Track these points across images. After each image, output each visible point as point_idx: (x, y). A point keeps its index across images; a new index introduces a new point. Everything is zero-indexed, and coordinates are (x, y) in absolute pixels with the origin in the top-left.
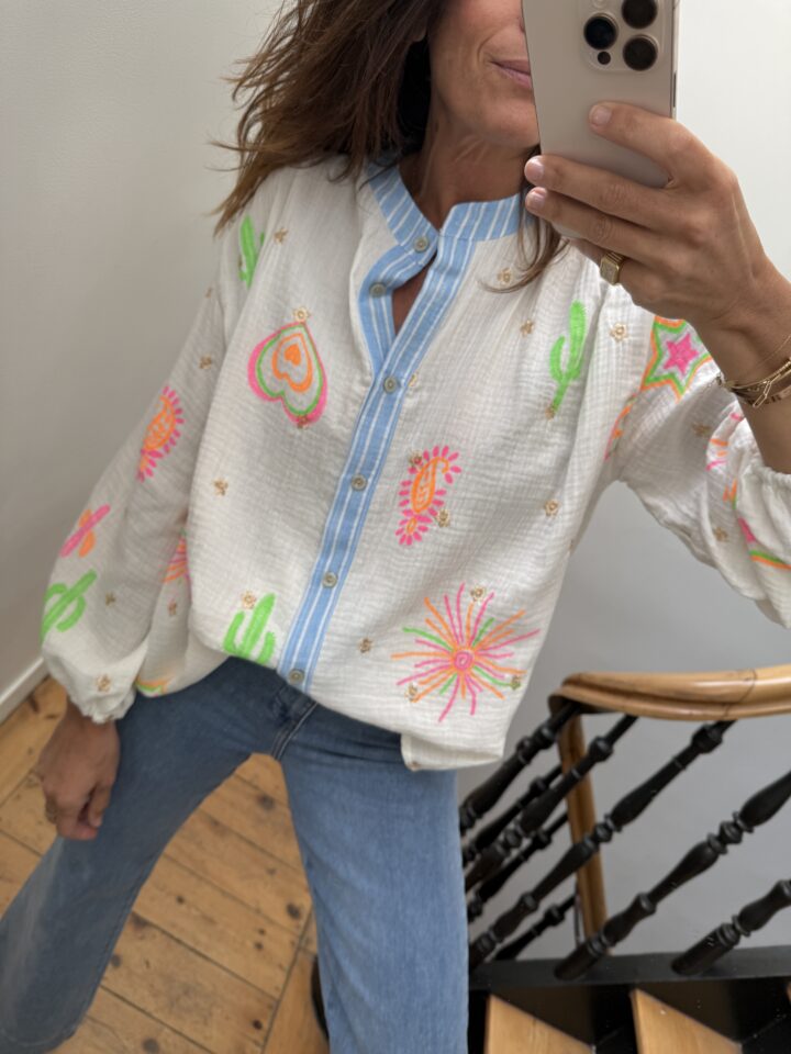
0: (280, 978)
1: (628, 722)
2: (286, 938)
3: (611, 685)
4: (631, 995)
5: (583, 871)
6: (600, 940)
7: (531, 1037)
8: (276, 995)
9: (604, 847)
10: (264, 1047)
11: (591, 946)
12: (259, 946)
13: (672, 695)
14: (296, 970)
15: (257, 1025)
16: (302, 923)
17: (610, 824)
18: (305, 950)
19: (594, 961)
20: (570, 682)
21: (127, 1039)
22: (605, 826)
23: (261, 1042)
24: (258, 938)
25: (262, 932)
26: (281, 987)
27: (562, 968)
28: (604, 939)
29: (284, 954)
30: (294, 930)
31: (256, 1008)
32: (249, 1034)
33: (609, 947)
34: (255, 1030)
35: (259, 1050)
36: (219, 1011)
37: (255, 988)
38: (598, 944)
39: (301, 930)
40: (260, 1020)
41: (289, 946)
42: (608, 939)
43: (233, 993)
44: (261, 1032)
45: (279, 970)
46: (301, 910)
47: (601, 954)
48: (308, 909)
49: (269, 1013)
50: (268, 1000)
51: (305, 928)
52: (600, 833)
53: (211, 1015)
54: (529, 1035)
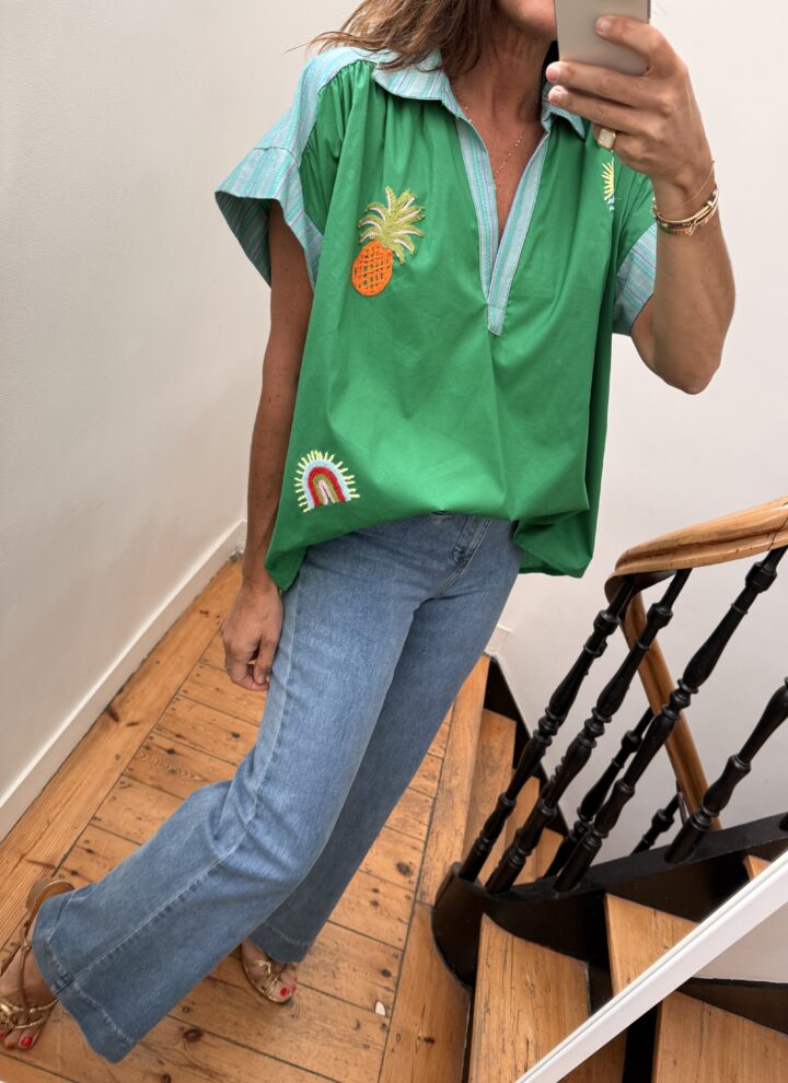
0: (402, 930)
1: (682, 576)
2: (401, 894)
3: (656, 548)
4: (745, 862)
5: (670, 740)
6: (703, 813)
8: (401, 945)
9: (685, 712)
10: (396, 992)
11: (696, 821)
12: (375, 904)
13: (715, 538)
14: (416, 921)
15: (386, 973)
16: (414, 878)
17: (685, 687)
18: (421, 902)
19: (701, 834)
20: (623, 561)
22: (681, 691)
23: (394, 989)
24: (372, 896)
25: (376, 891)
26: (404, 939)
27: (671, 852)
28: (706, 811)
29: (401, 908)
30: (407, 886)
31: (381, 959)
32: (380, 982)
33: (712, 819)
34: (385, 979)
35: (392, 995)
36: (346, 964)
37: (378, 940)
38: (702, 818)
39: (415, 885)
40: (388, 968)
41: (405, 900)
42: (710, 810)
43: (355, 947)
44: (390, 979)
45: (398, 923)
46: (412, 868)
47: (706, 828)
48: (418, 865)
49: (396, 962)
50: (393, 951)
51: (418, 883)
52: (677, 699)
53: (338, 969)
54: (650, 924)
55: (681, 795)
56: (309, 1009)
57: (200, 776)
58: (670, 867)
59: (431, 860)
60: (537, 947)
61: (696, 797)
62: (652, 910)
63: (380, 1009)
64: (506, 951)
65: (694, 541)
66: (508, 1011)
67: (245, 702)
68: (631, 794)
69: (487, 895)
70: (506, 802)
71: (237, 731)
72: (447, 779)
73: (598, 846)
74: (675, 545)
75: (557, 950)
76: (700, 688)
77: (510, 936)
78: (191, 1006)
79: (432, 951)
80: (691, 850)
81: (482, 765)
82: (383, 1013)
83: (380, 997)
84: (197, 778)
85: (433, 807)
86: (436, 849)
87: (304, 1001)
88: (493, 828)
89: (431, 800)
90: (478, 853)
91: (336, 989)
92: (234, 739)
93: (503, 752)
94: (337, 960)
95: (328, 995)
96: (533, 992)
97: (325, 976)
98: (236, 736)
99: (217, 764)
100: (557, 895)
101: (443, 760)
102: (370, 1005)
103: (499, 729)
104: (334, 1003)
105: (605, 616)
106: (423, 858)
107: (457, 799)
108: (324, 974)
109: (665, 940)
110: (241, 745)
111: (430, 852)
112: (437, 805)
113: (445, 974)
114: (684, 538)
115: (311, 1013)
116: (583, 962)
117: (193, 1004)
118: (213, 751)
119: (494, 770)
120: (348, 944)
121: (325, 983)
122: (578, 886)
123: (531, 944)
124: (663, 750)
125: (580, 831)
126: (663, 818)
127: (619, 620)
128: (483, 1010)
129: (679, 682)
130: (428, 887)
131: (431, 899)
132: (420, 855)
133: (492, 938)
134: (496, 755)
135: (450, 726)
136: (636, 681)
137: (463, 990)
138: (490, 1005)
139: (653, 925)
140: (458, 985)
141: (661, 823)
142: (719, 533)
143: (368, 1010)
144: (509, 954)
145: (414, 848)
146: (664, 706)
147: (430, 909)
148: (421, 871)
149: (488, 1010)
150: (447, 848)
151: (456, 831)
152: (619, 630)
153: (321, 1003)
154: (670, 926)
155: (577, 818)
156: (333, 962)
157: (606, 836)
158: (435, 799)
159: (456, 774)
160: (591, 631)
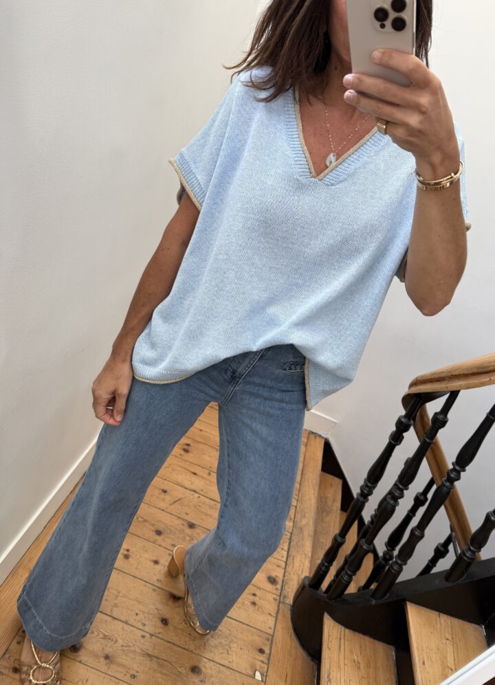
0: (271, 622)
1: (454, 395)
2: (270, 597)
3: (436, 376)
5: (447, 502)
6: (470, 549)
7: (439, 625)
8: (271, 632)
9: (456, 483)
10: (268, 664)
11: (465, 555)
12: (254, 604)
13: (475, 371)
14: (280, 615)
15: (261, 651)
16: (279, 586)
17: (457, 468)
18: (283, 603)
19: (469, 564)
20: (414, 384)
21: (180, 667)
22: (454, 469)
23: (266, 661)
24: (252, 598)
25: (254, 595)
26: (273, 628)
27: (448, 575)
28: (472, 548)
29: (271, 607)
30: (274, 591)
31: (259, 641)
32: (257, 657)
33: (476, 553)
34: (261, 655)
35: (266, 666)
36: (235, 645)
37: (255, 628)
38: (469, 553)
39: (279, 591)
40: (263, 648)
41: (273, 601)
42: (475, 548)
43: (242, 633)
44: (264, 655)
45: (270, 618)
46: (277, 579)
47: (472, 559)
48: (281, 578)
49: (268, 643)
50: (265, 636)
51: (282, 589)
52: (452, 475)
53: (230, 648)
54: (437, 623)
55: (454, 534)
56: (212, 676)
57: (141, 517)
58: (449, 585)
59: (290, 574)
60: (361, 636)
61: (464, 538)
62: (437, 613)
63: (258, 676)
64: (340, 639)
65: (462, 373)
66: (343, 681)
67: (170, 469)
68: (422, 537)
69: (327, 600)
70: (339, 539)
71: (165, 488)
72: (299, 520)
73: (400, 570)
74: (449, 374)
75: (374, 638)
76: (467, 468)
77: (343, 628)
78: (136, 674)
79: (291, 636)
80: (463, 574)
81: (322, 510)
82: (260, 679)
83: (258, 668)
84: (140, 519)
85: (290, 539)
86: (293, 567)
87: (209, 671)
88: (331, 555)
89: (289, 534)
90: (321, 572)
91: (230, 662)
92: (163, 494)
93: (334, 501)
94: (230, 642)
95: (224, 666)
96: (359, 668)
97: (222, 653)
98: (165, 492)
99: (153, 510)
100: (374, 602)
101: (296, 507)
102: (251, 673)
103: (331, 485)
104: (228, 672)
105: (403, 420)
106: (285, 572)
107: (306, 533)
108: (222, 651)
109: (447, 635)
110: (167, 497)
111: (289, 569)
112: (293, 538)
113: (300, 652)
114: (455, 371)
115: (213, 679)
116: (391, 647)
117: (137, 672)
118: (150, 501)
119: (328, 513)
120: (237, 631)
121: (222, 658)
122: (388, 595)
123: (357, 634)
124: (442, 509)
125: (387, 557)
126: (442, 549)
127: (412, 422)
128: (327, 680)
129: (453, 464)
130: (288, 592)
131: (290, 601)
132: (282, 571)
133: (331, 630)
134: (330, 503)
135: (300, 484)
136: (424, 463)
137: (312, 663)
138: (331, 676)
139: (438, 623)
140: (308, 659)
141: (440, 552)
142: (478, 368)
143: (251, 677)
144: (342, 641)
145: (279, 566)
146: (444, 479)
147: (289, 607)
148: (283, 582)
149: (330, 680)
150: (300, 566)
151: (305, 555)
152: (412, 429)
153: (219, 672)
154: (449, 623)
155: (385, 549)
156: (227, 643)
157: (406, 564)
158: (291, 534)
159: (305, 517)
160: (394, 429)
